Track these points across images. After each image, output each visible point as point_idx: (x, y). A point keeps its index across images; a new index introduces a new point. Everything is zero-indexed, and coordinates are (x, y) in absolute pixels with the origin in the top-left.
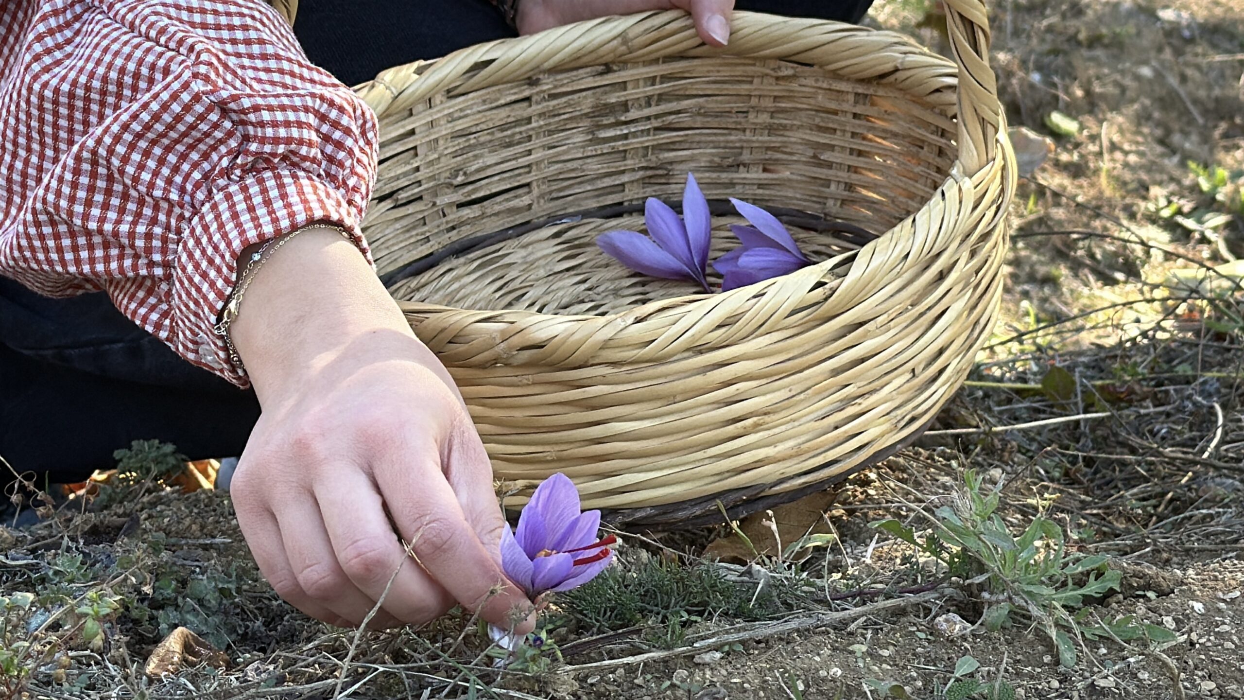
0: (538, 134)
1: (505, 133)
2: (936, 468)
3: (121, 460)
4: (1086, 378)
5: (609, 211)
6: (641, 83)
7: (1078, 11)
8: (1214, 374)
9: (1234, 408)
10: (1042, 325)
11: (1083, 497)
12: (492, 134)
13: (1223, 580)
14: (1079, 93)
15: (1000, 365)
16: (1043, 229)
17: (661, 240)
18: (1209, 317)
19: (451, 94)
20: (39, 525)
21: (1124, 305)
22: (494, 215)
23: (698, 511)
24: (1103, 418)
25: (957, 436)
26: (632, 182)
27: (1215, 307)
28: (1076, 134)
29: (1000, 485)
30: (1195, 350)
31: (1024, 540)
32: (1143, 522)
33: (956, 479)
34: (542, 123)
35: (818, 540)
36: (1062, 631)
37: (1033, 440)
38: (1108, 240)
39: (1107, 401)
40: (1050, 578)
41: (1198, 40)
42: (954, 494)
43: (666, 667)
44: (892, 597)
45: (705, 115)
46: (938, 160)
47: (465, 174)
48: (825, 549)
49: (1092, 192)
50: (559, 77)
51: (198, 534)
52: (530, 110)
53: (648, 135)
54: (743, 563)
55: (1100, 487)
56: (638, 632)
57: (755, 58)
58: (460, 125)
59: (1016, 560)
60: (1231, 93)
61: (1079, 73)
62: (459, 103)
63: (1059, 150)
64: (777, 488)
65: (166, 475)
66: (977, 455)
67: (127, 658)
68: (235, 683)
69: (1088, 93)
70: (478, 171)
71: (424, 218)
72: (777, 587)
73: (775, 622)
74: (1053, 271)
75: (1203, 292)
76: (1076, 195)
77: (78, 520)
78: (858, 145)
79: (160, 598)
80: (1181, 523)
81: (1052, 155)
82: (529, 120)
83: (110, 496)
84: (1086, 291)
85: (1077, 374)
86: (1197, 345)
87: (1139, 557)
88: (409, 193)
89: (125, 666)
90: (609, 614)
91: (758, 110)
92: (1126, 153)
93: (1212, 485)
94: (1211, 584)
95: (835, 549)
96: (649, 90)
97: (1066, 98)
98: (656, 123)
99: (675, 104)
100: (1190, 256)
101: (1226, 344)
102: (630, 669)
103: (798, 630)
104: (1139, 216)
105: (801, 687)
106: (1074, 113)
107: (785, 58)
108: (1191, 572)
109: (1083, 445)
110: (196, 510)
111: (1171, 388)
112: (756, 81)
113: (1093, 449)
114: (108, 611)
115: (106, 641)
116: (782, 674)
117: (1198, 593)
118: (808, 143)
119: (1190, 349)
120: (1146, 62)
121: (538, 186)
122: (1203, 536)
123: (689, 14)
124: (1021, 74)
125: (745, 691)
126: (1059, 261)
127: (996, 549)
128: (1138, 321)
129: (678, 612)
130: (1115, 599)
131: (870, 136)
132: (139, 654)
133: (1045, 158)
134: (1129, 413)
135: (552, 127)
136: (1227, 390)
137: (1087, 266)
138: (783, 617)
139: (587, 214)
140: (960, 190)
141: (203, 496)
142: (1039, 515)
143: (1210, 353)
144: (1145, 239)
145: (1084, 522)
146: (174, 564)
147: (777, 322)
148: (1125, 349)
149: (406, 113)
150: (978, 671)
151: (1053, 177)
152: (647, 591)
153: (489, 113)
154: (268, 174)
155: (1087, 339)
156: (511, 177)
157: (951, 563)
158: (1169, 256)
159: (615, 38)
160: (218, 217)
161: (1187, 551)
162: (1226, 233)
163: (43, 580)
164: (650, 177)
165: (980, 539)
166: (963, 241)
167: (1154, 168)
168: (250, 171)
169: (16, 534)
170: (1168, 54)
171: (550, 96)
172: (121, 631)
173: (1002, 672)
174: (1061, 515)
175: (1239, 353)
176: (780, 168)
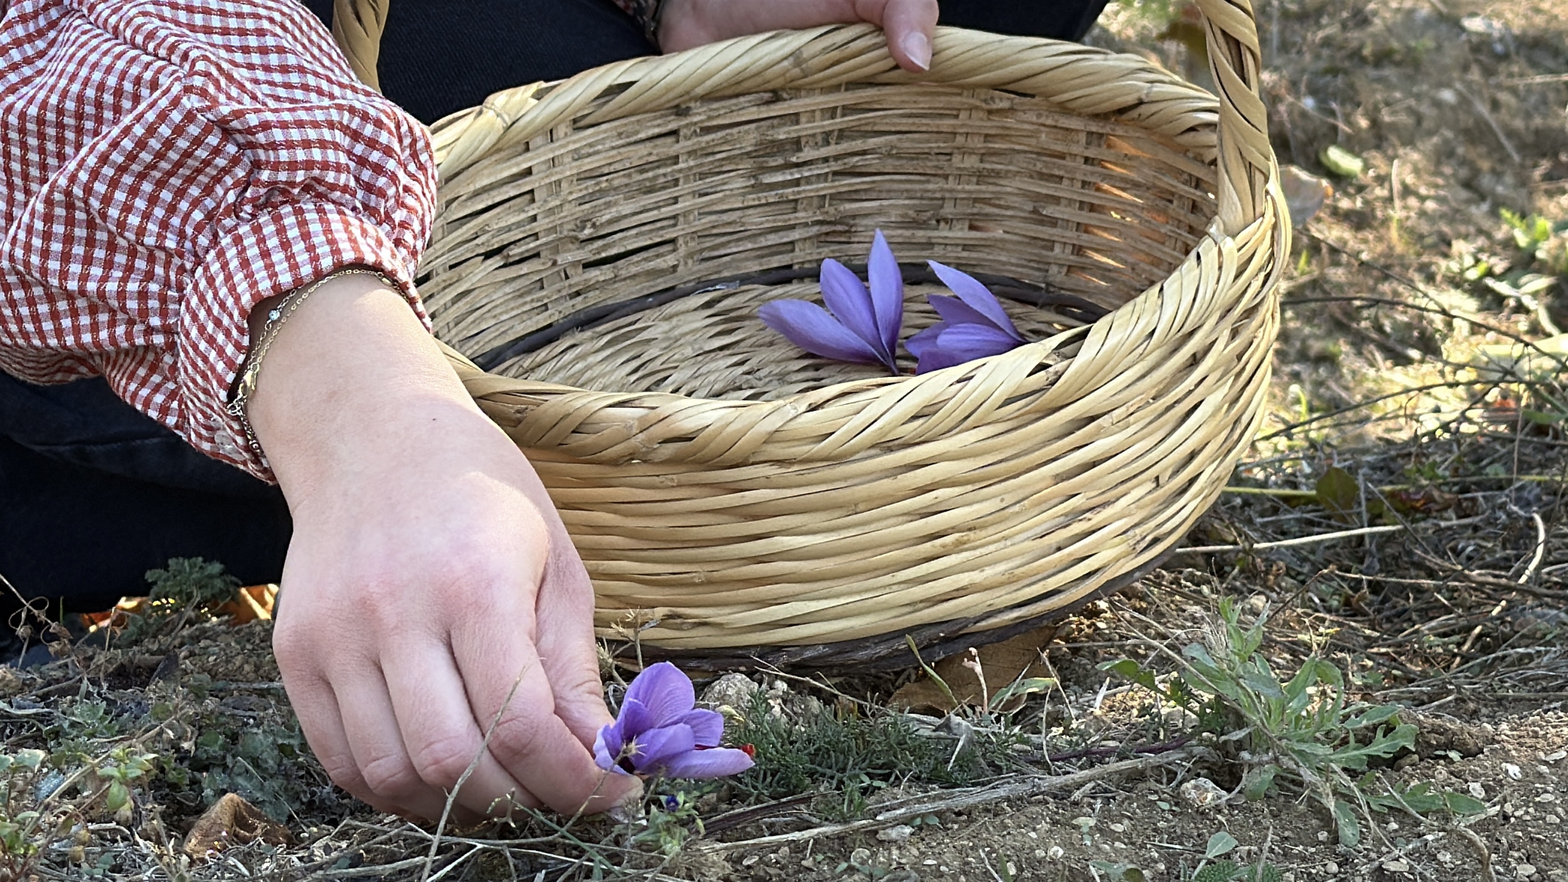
0: (687, 178)
1: (645, 176)
2: (1182, 595)
3: (155, 583)
4: (1372, 482)
5: (774, 276)
6: (818, 114)
7: (1362, 20)
8: (1533, 477)
9: (1559, 520)
10: (1315, 415)
11: (1368, 632)
12: (629, 176)
13: (1545, 736)
14: (1364, 123)
15: (1263, 465)
16: (1318, 294)
17: (840, 312)
18: (1528, 406)
19: (578, 124)
20: (51, 665)
21: (1420, 390)
22: (630, 277)
23: (882, 650)
24: (1394, 532)
25: (1209, 555)
26: (805, 239)
27: (1536, 393)
28: (1360, 176)
29: (1264, 617)
30: (1509, 446)
31: (1293, 685)
32: (1443, 664)
33: (1207, 609)
34: (692, 163)
35: (1036, 685)
36: (1341, 801)
37: (1305, 560)
38: (1400, 308)
39: (1398, 511)
40: (1327, 733)
41: (1514, 57)
42: (1206, 628)
43: (843, 845)
44: (1127, 758)
45: (898, 157)
46: (1191, 217)
47: (594, 225)
48: (1043, 697)
49: (1380, 248)
50: (715, 105)
51: (252, 676)
52: (677, 147)
53: (826, 181)
54: (940, 715)
55: (1389, 620)
56: (807, 800)
57: (963, 87)
58: (588, 164)
59: (1284, 711)
60: (1555, 123)
61: (1363, 97)
62: (589, 136)
63: (1338, 195)
64: (983, 623)
65: (213, 602)
66: (1234, 579)
67: (163, 833)
68: (298, 864)
69: (1375, 123)
70: (610, 222)
71: (541, 280)
72: (982, 745)
73: (979, 789)
74: (1331, 347)
75: (1519, 374)
76: (1359, 252)
77: (101, 658)
78: (1090, 196)
79: (205, 756)
80: (1492, 666)
81: (1328, 202)
82: (675, 159)
83: (141, 628)
84: (1371, 372)
85: (1361, 478)
86: (1512, 441)
87: (1439, 707)
88: (524, 248)
89: (159, 843)
90: (769, 779)
91: (965, 152)
92: (1423, 199)
93: (1531, 617)
94: (1529, 741)
95: (1056, 697)
96: (828, 124)
97: (1347, 129)
98: (835, 166)
99: (859, 142)
100: (1503, 329)
101: (1548, 439)
102: (797, 848)
103: (1008, 799)
104: (1439, 278)
105: (1012, 871)
106: (1357, 149)
107: (1001, 87)
108: (1504, 726)
109: (1368, 567)
110: (249, 646)
111: (1479, 495)
112: (963, 115)
113: (1381, 571)
114: (139, 772)
115: (136, 810)
116: (988, 854)
117: (1514, 753)
118: (1026, 194)
119: (1503, 446)
120: (1448, 85)
121: (686, 243)
122: (1520, 681)
123: (880, 29)
124: (1290, 99)
125: (942, 875)
126: (1337, 335)
127: (1258, 696)
128: (1437, 410)
129: (858, 776)
130: (1408, 761)
131: (1106, 186)
132: (178, 828)
133: (1320, 205)
134: (1426, 526)
135: (705, 169)
136: (1551, 498)
137: (1373, 341)
138: (989, 782)
139: (746, 279)
140: (1220, 253)
141: (258, 628)
142: (1313, 655)
143: (1528, 450)
144: (1447, 307)
145: (1370, 663)
146: (222, 714)
147: (988, 413)
148: (1421, 445)
149: (522, 147)
150: (1234, 851)
151: (1329, 228)
152: (819, 749)
153: (622, 150)
154: (287, 209)
155: (1374, 431)
156: (651, 231)
157: (1201, 715)
158: (1476, 328)
159: (786, 58)
160: (225, 266)
161: (1500, 701)
162: (1548, 299)
163: (57, 734)
164: (827, 234)
165: (1238, 684)
166: (1222, 318)
167: (1458, 216)
168: (265, 205)
169: (23, 675)
170: (1475, 75)
171: (702, 129)
172: (155, 799)
173: (1266, 854)
174: (1340, 655)
175: (1565, 451)
176: (991, 225)
